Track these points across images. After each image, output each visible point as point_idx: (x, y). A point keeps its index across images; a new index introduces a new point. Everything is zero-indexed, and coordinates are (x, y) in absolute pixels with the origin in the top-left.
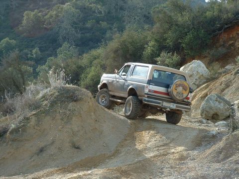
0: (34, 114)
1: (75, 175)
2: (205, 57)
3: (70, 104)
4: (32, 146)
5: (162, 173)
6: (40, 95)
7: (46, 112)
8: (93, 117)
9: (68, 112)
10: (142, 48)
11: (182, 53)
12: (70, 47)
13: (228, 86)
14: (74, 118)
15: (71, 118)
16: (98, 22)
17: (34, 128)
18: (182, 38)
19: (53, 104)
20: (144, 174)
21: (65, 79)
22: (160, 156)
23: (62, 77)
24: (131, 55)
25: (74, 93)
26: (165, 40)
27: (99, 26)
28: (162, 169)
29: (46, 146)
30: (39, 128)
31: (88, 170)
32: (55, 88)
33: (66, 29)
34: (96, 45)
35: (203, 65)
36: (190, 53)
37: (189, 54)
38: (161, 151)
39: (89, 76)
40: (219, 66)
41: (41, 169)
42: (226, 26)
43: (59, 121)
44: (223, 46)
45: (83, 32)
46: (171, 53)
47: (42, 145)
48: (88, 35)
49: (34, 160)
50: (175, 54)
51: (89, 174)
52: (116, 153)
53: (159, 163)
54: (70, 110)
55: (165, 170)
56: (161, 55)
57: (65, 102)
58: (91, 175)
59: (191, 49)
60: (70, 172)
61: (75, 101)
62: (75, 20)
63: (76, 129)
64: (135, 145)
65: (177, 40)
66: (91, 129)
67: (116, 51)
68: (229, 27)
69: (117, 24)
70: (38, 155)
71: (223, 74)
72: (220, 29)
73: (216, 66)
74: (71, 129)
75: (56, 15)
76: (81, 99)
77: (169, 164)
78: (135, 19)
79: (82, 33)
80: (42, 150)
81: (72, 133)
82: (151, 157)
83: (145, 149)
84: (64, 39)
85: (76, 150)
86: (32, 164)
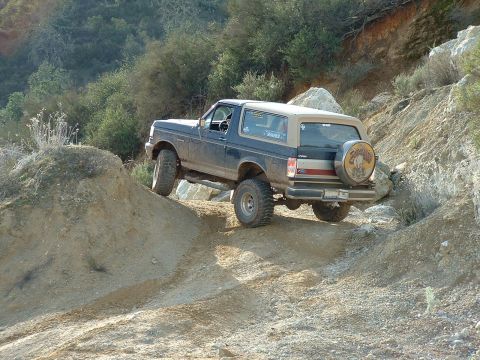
0: (8, 206)
1: (101, 324)
2: (332, 81)
3: (81, 183)
4: (7, 271)
5: (274, 313)
6: (19, 167)
7: (34, 202)
8: (128, 207)
9: (78, 200)
10: (206, 68)
11: (285, 75)
12: (53, 71)
13: (381, 136)
14: (90, 211)
15: (85, 212)
16: (107, 19)
17: (11, 234)
18: (283, 44)
19: (46, 183)
20: (238, 315)
21: (66, 132)
22: (265, 279)
23: (60, 128)
24: (183, 82)
25: (87, 160)
26: (251, 49)
27: (110, 27)
28: (273, 304)
29: (36, 269)
30: (19, 233)
31: (125, 313)
32: (47, 152)
33: (45, 35)
34: (107, 65)
35: (329, 96)
36: (301, 74)
37: (300, 77)
38: (269, 270)
39: (102, 127)
40: (360, 97)
41: (29, 316)
42: (369, 19)
43: (61, 218)
44: (366, 57)
45: (78, 39)
46: (263, 76)
47: (28, 266)
48: (89, 45)
49: (14, 299)
50: (273, 76)
51: (130, 321)
52: (178, 277)
53: (265, 294)
54: (80, 195)
55: (279, 305)
56: (245, 79)
57: (69, 180)
58: (134, 322)
59: (304, 65)
60: (90, 318)
61: (91, 176)
62: (62, 17)
63: (96, 232)
64: (215, 259)
65: (274, 49)
66: (126, 230)
67: (154, 76)
68: (375, 20)
69: (146, 21)
70: (21, 288)
71: (369, 113)
72: (358, 25)
73: (356, 97)
74: (86, 232)
75: (21, 7)
76: (102, 172)
77: (285, 293)
78: (181, 10)
79: (76, 43)
80: (28, 278)
81: (87, 241)
82: (249, 282)
83: (236, 267)
84: (42, 54)
85: (97, 275)
86: (11, 305)
